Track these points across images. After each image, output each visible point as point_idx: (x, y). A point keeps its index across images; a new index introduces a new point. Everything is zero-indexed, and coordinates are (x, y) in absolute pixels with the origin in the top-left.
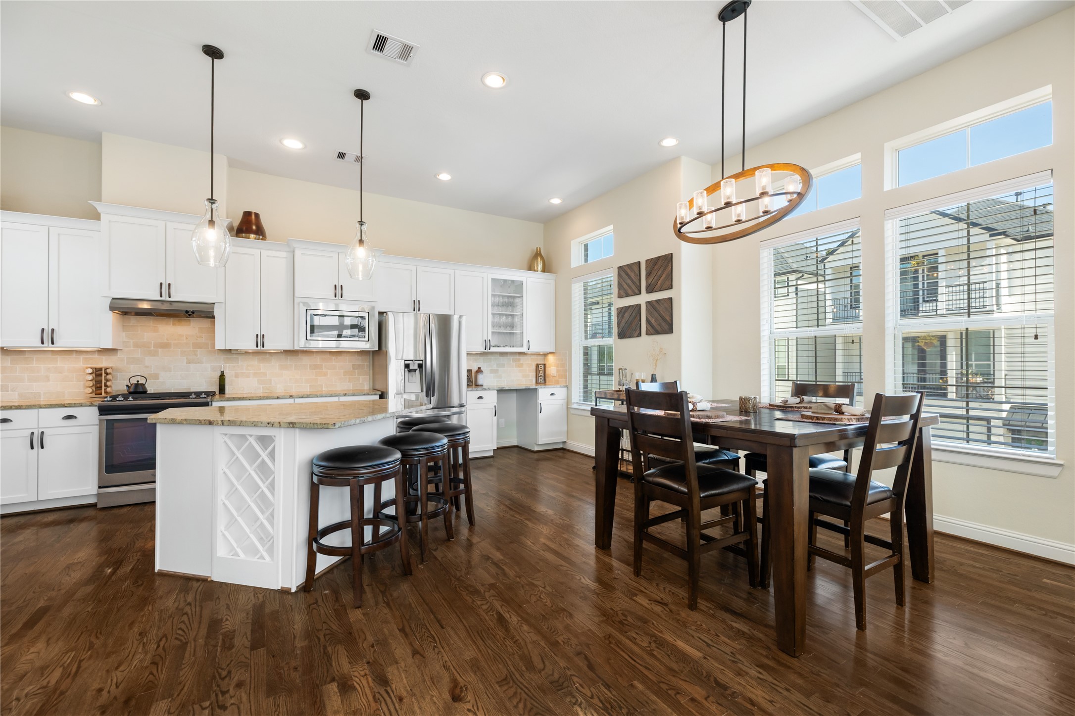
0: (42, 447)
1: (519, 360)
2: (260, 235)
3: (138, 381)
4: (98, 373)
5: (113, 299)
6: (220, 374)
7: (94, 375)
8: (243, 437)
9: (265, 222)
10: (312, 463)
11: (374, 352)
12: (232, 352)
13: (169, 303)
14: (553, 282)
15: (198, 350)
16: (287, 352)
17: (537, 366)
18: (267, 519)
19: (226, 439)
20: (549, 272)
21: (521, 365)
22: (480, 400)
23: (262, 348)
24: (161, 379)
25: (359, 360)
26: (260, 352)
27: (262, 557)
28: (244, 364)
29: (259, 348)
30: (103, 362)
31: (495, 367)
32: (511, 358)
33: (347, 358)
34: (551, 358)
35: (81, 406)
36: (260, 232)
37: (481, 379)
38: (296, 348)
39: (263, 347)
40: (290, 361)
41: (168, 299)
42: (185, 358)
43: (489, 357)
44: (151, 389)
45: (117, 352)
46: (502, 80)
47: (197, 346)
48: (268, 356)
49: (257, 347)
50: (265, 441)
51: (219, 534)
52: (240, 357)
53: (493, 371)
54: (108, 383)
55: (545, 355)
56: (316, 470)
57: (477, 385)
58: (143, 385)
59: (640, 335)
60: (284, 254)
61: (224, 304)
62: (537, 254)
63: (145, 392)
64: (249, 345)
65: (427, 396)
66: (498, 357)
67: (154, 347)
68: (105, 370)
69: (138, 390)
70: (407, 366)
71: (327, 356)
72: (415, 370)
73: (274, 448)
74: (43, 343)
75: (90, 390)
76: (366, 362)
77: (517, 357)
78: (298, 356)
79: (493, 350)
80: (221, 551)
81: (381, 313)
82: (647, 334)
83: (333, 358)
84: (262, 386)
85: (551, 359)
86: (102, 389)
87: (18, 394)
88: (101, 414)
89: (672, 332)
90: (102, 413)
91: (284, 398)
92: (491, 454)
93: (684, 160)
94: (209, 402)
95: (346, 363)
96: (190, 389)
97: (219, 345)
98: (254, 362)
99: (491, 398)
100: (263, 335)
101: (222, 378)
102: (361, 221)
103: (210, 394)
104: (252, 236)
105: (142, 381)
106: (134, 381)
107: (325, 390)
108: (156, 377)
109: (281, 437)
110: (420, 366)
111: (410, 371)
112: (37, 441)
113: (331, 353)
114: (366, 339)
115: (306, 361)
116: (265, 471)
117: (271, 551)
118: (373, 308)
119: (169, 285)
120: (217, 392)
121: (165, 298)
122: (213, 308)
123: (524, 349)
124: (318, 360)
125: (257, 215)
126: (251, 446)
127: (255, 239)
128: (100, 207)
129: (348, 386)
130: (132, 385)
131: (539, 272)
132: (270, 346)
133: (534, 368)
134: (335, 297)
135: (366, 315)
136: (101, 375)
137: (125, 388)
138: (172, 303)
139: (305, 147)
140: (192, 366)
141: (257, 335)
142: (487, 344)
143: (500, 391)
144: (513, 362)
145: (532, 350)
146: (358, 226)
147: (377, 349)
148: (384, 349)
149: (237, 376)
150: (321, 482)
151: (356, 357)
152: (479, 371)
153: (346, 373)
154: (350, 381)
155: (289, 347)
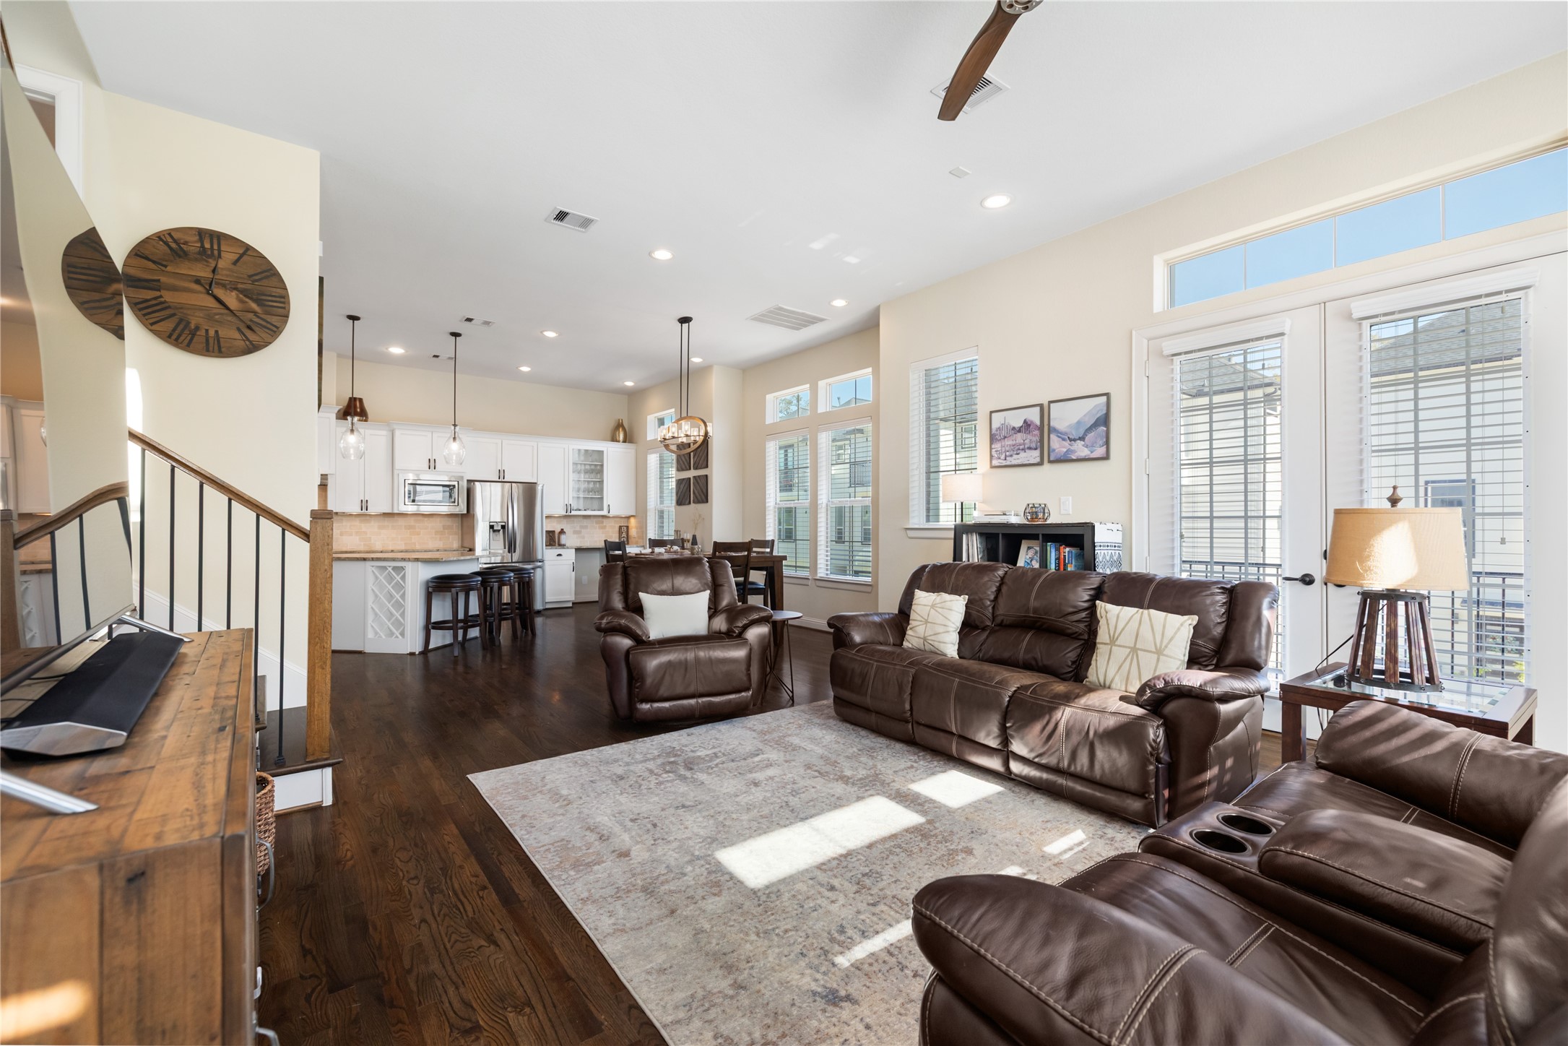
1: (603, 522)
2: (364, 418)
8: (385, 568)
9: (368, 408)
10: (428, 582)
11: (462, 515)
14: (633, 451)
16: (385, 515)
17: (620, 527)
18: (400, 615)
19: (373, 569)
20: (631, 442)
21: (605, 527)
22: (559, 557)
25: (449, 522)
26: (364, 514)
27: (397, 637)
28: (349, 525)
31: (578, 529)
32: (595, 520)
33: (438, 519)
34: (632, 520)
36: (363, 414)
37: (564, 539)
38: (396, 511)
39: (366, 510)
40: (387, 522)
43: (572, 519)
48: (368, 518)
49: (361, 510)
50: (399, 570)
51: (369, 626)
52: (346, 519)
53: (575, 532)
55: (628, 518)
56: (431, 584)
57: (560, 545)
59: (690, 503)
60: (384, 433)
61: (335, 476)
62: (620, 425)
64: (355, 509)
65: (509, 552)
66: (581, 519)
70: (492, 527)
71: (420, 518)
72: (499, 531)
73: (405, 573)
76: (455, 524)
77: (600, 519)
78: (395, 517)
79: (574, 513)
80: (370, 635)
81: (469, 481)
82: (694, 502)
83: (426, 519)
85: (633, 522)
89: (707, 502)
92: (570, 605)
93: (716, 368)
95: (437, 524)
97: (330, 508)
98: (357, 523)
99: (570, 555)
100: (368, 501)
104: (357, 418)
107: (418, 547)
109: (409, 567)
110: (503, 527)
111: (494, 531)
114: (456, 504)
115: (402, 522)
116: (399, 587)
117: (402, 634)
118: (462, 478)
123: (604, 513)
124: (412, 521)
125: (361, 400)
126: (389, 574)
127: (359, 420)
129: (440, 545)
131: (621, 443)
132: (372, 510)
133: (617, 529)
134: (429, 469)
135: (456, 483)
139: (407, 351)
141: (363, 501)
142: (568, 508)
143: (578, 550)
144: (595, 524)
145: (612, 514)
147: (465, 512)
148: (471, 512)
149: (342, 534)
150: (434, 591)
151: (446, 519)
152: (562, 532)
153: (437, 533)
154: (440, 540)
155: (388, 510)
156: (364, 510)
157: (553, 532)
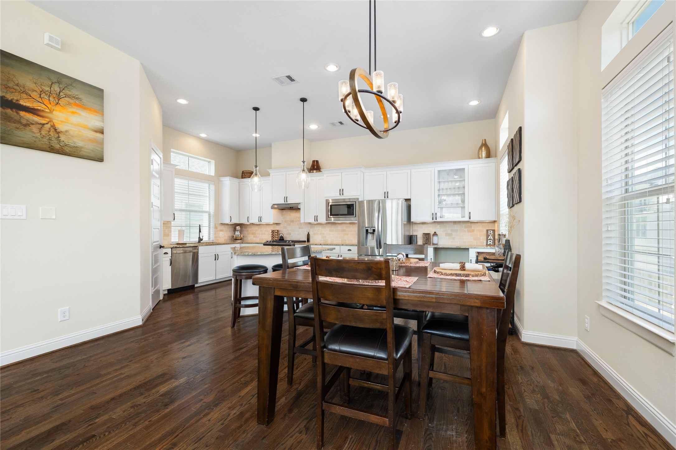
1: (471, 227)
2: (317, 170)
4: (273, 232)
5: (273, 204)
6: (307, 234)
9: (321, 164)
14: (495, 165)
17: (488, 231)
20: (494, 156)
21: (473, 231)
30: (277, 228)
31: (449, 232)
32: (464, 225)
34: (496, 225)
37: (437, 240)
39: (317, 221)
43: (445, 224)
44: (286, 238)
45: (280, 224)
46: (336, 67)
49: (315, 221)
52: (312, 226)
53: (447, 235)
54: (276, 236)
57: (433, 244)
61: (303, 203)
62: (483, 144)
63: (283, 240)
65: (377, 248)
67: (290, 222)
70: (367, 231)
74: (259, 222)
75: (270, 238)
79: (439, 220)
86: (274, 238)
87: (259, 239)
89: (522, 201)
91: (318, 245)
96: (299, 239)
97: (303, 221)
98: (316, 228)
100: (317, 216)
102: (304, 161)
104: (315, 171)
105: (283, 236)
108: (290, 234)
110: (374, 231)
111: (369, 233)
114: (354, 216)
120: (307, 241)
121: (286, 202)
122: (299, 205)
123: (466, 219)
127: (316, 172)
128: (270, 171)
131: (483, 159)
132: (319, 221)
133: (485, 232)
134: (340, 195)
135: (354, 203)
138: (288, 204)
139: (319, 127)
141: (315, 216)
142: (434, 216)
144: (465, 228)
145: (474, 219)
146: (302, 163)
152: (435, 234)
157: (428, 234)
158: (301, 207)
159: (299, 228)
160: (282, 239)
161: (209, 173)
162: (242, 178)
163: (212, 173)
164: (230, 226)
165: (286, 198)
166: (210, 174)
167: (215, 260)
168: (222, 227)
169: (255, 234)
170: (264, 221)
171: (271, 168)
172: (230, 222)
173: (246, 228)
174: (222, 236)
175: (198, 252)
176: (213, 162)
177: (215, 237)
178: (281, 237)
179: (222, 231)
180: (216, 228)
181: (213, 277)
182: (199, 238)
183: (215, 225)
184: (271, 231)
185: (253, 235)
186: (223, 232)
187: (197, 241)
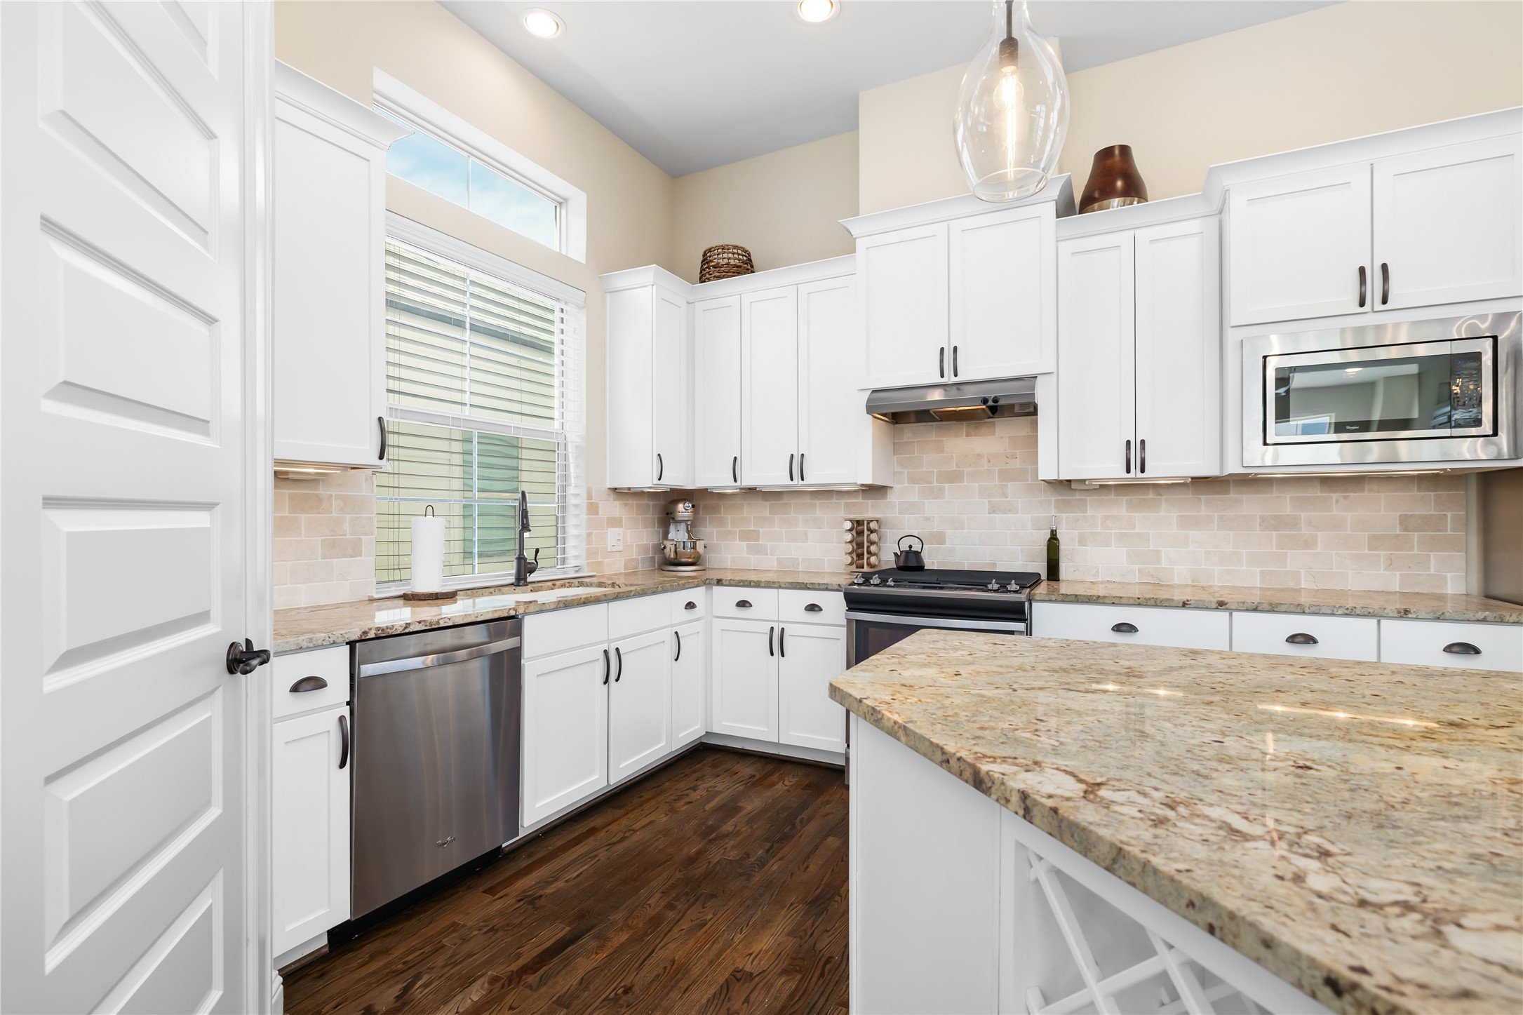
0: (783, 655)
2: (1132, 198)
3: (910, 547)
4: (858, 527)
5: (874, 391)
6: (1049, 536)
7: (854, 532)
9: (1143, 164)
12: (1074, 486)
13: (955, 388)
15: (1009, 484)
16: (1202, 483)
23: (1140, 475)
24: (948, 544)
25: (1423, 504)
26: (1136, 484)
28: (1097, 513)
29: (1132, 475)
30: (868, 509)
33: (1381, 496)
35: (827, 589)
36: (1133, 189)
38: (1229, 470)
39: (1143, 471)
40: (1206, 506)
41: (953, 380)
42: (986, 501)
44: (932, 561)
45: (886, 493)
47: (1006, 475)
48: (1151, 495)
49: (1128, 471)
52: (1090, 499)
54: (873, 548)
58: (917, 554)
60: (1196, 226)
61: (1055, 376)
63: (920, 568)
64: (1109, 468)
67: (937, 482)
68: (868, 523)
69: (910, 564)
71: (1316, 492)
74: (792, 479)
75: (849, 560)
76: (1452, 509)
78: (1227, 492)
83: (1334, 496)
84: (1136, 567)
86: (863, 559)
87: (777, 559)
88: (850, 609)
90: (852, 606)
91: (1200, 607)
94: (1023, 603)
95: (1378, 511)
96: (994, 565)
97: (1047, 471)
98: (1120, 508)
100: (1143, 442)
101: (1053, 545)
103: (1028, 581)
104: (1116, 202)
105: (916, 547)
106: (905, 547)
108: (940, 538)
112: (777, 644)
113: (1328, 482)
114: (1487, 427)
115: (1250, 505)
119: (955, 349)
120: (1044, 576)
121: (949, 378)
122: (1033, 388)
124: (1285, 503)
125: (1126, 152)
127: (1123, 207)
128: (855, 227)
130: (901, 552)
132: (1158, 469)
134: (1362, 304)
135: (1483, 348)
136: (863, 532)
137: (893, 558)
138: (961, 387)
140: (998, 516)
141: (1128, 443)
149: (1082, 541)
151: (1415, 492)
153: (1376, 541)
154: (1390, 565)
155: (1209, 469)
156: (1135, 473)
158: (1043, 396)
159: (993, 511)
160: (913, 563)
161: (560, 249)
162: (702, 282)
163: (576, 246)
164: (646, 502)
165: (949, 357)
166: (564, 252)
167: (606, 681)
168: (615, 508)
169: (757, 540)
170: (817, 476)
171: (854, 212)
172: (656, 482)
173: (715, 510)
174: (615, 549)
175: (516, 653)
176: (579, 200)
177: (591, 553)
178: (908, 553)
179: (614, 522)
180: (593, 509)
181: (596, 777)
182: (521, 559)
183: (590, 497)
184: (848, 525)
185: (745, 543)
186: (620, 530)
187: (510, 575)
